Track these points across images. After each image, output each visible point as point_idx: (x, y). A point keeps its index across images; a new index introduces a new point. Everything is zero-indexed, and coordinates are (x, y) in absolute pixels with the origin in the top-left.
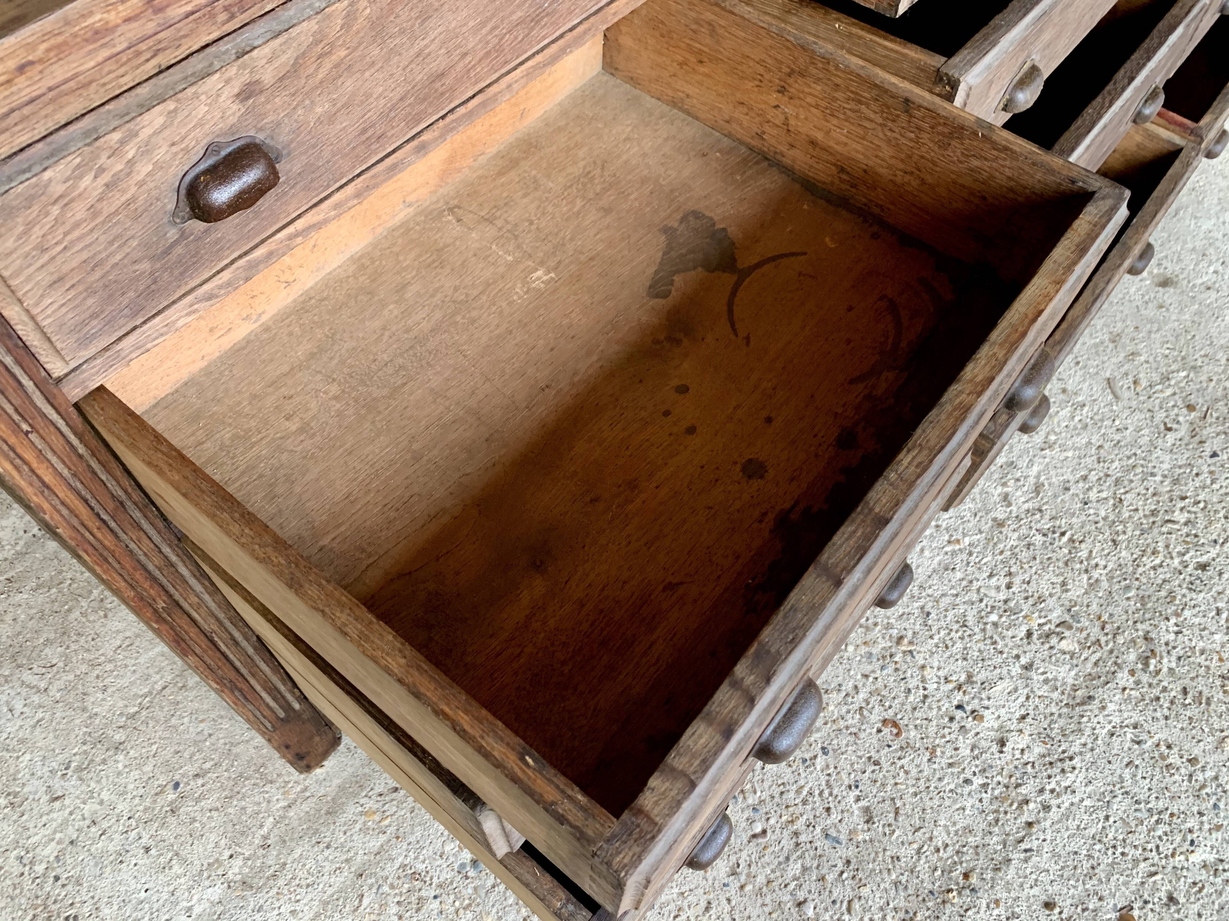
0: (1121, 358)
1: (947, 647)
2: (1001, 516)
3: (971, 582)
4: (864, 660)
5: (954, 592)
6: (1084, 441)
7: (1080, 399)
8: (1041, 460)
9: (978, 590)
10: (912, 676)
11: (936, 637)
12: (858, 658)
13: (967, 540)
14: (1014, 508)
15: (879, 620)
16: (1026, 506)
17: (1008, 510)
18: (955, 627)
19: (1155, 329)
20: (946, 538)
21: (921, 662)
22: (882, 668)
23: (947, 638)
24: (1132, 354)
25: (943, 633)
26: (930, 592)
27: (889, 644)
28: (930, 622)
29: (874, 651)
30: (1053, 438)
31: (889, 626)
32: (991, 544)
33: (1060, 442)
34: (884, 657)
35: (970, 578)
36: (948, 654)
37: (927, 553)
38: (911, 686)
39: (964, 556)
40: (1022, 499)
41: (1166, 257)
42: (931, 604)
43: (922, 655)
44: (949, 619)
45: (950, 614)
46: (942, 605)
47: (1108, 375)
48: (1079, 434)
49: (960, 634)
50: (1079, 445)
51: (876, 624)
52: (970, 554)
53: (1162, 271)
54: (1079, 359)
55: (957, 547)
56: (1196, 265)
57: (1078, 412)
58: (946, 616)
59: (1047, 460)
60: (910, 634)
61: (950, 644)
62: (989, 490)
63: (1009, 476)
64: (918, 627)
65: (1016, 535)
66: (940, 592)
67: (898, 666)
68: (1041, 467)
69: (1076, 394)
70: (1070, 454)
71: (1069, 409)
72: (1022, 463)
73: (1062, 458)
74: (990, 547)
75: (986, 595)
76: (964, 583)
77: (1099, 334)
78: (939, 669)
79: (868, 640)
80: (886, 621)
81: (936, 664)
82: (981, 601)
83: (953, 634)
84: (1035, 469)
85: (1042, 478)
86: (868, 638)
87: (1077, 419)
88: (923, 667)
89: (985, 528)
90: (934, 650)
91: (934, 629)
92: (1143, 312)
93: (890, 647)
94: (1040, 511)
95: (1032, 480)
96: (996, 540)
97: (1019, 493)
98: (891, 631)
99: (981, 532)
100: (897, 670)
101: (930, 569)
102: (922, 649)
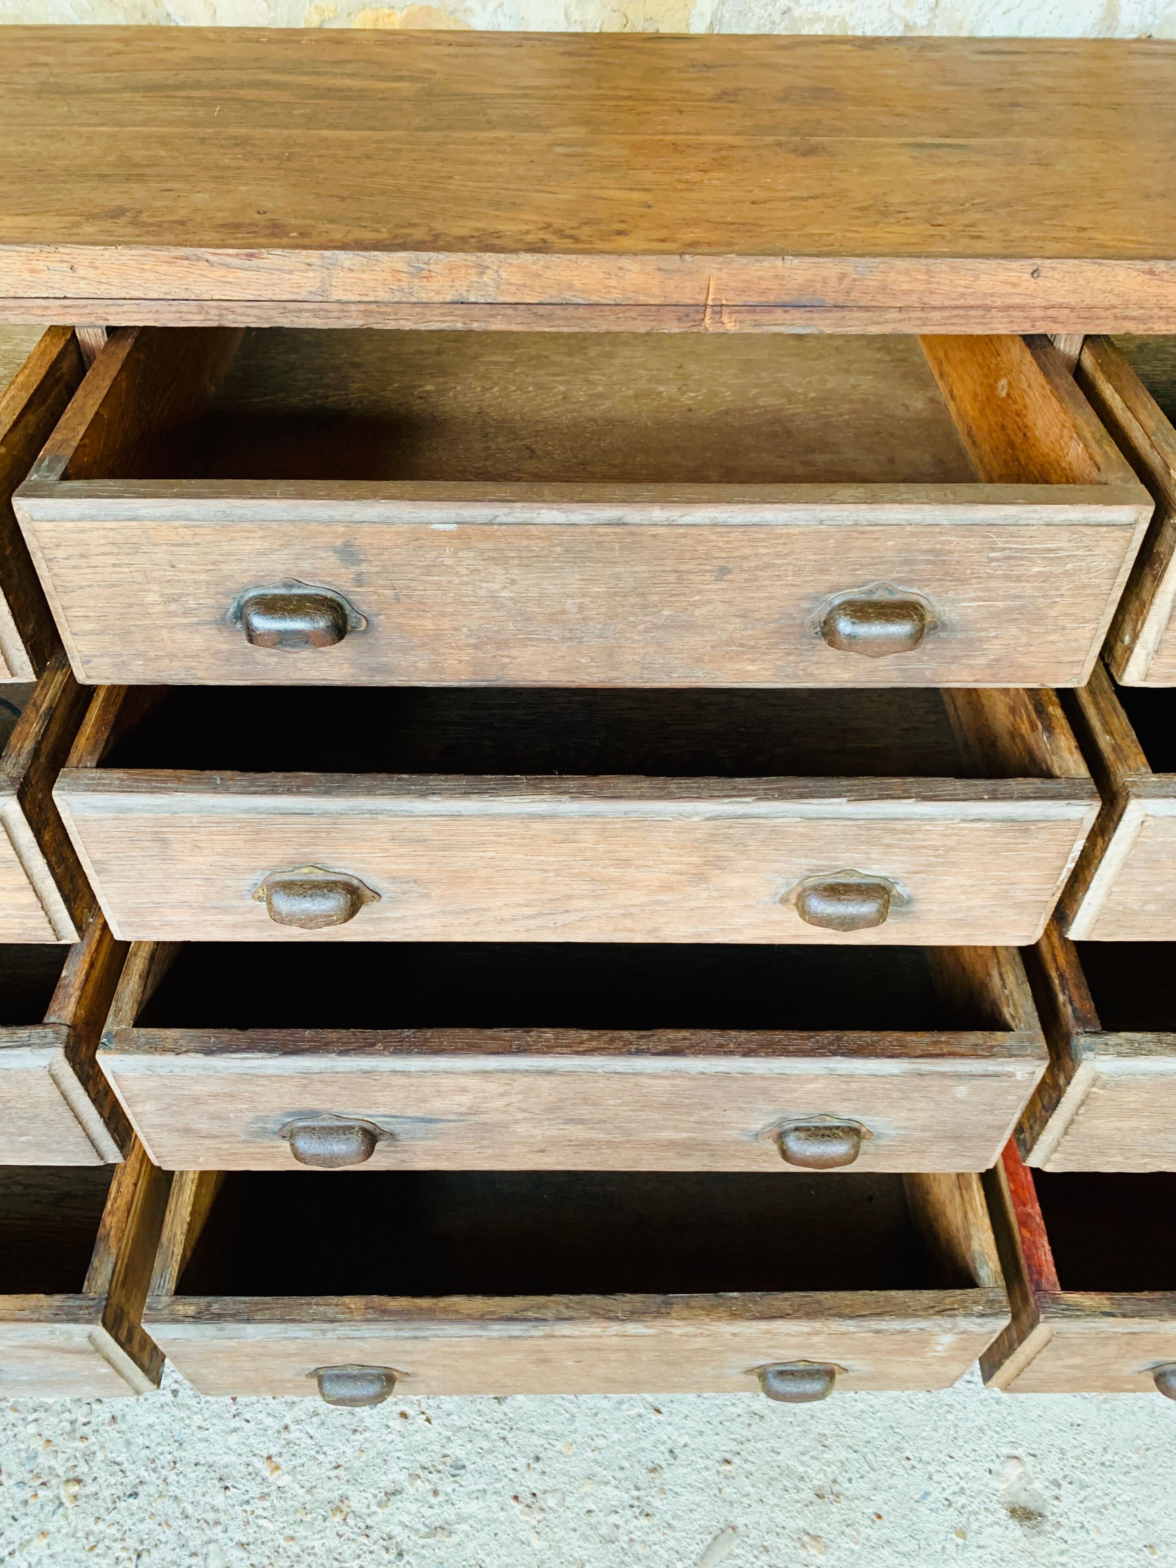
0: (791, 1524)
1: (92, 1548)
2: (356, 1502)
3: (217, 1523)
4: (24, 1454)
5: (190, 1510)
6: (578, 1553)
7: (657, 1503)
8: (495, 1507)
9: (210, 1542)
10: (23, 1527)
11: (101, 1526)
12: (22, 1446)
13: (285, 1480)
14: (382, 1514)
15: (92, 1439)
16: (396, 1530)
17: (374, 1508)
18: (132, 1543)
19: (901, 1548)
20: (274, 1451)
21: (51, 1527)
22: (21, 1484)
23: (107, 1542)
24: (816, 1538)
25: (113, 1530)
26: (172, 1477)
27: (61, 1471)
28: (121, 1505)
29: (41, 1459)
30: (551, 1501)
31: (88, 1457)
32: (299, 1516)
33: (551, 1516)
34: (38, 1476)
35: (223, 1518)
36: (82, 1556)
37: (233, 1439)
38: (7, 1534)
39: (255, 1490)
40: (406, 1519)
41: (1083, 1486)
42: (152, 1490)
43: (63, 1522)
44: (141, 1526)
45: (150, 1524)
46: (158, 1505)
47: (740, 1522)
48: (587, 1538)
49: (123, 1555)
50: (566, 1549)
51: (83, 1438)
52: (263, 1496)
53: (1047, 1494)
54: (736, 1460)
55: (266, 1473)
56: (1117, 1546)
57: (629, 1513)
58: (142, 1520)
59: (502, 1515)
60: (91, 1488)
61: (99, 1550)
62: (392, 1462)
63: (435, 1477)
64: (106, 1493)
65: (335, 1542)
66: (178, 1492)
67: (32, 1501)
68: (482, 1515)
69: (662, 1491)
70: (537, 1544)
71: (625, 1496)
72: (469, 1481)
73: (522, 1536)
74: (291, 1518)
75: (206, 1557)
76: (211, 1516)
77: (816, 1465)
78: (52, 1556)
79: (55, 1442)
80: (95, 1448)
81: (57, 1548)
82: (194, 1554)
83: (119, 1545)
84: (474, 1507)
85: (464, 1527)
86: (58, 1440)
87: (614, 1519)
88: (44, 1534)
89: (322, 1494)
90: (80, 1534)
91: (114, 1516)
92: (922, 1509)
93: (58, 1476)
94: (400, 1555)
95: (449, 1513)
96: (309, 1518)
97: (413, 1508)
98: (82, 1463)
99: (310, 1491)
100: (26, 1502)
101: (210, 1459)
102: (72, 1517)
